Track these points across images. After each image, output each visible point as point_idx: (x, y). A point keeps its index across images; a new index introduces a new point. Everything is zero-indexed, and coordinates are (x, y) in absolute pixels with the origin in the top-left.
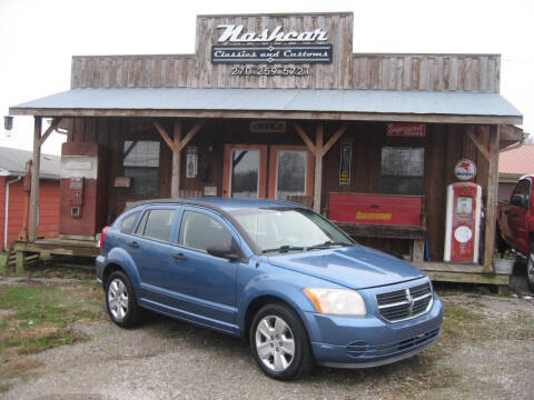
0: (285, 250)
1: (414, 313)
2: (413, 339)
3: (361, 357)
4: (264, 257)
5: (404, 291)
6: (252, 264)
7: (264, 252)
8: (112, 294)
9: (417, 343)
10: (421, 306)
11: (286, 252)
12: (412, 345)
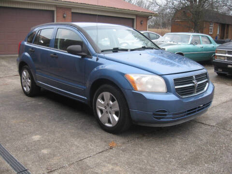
0: (116, 50)
1: (197, 92)
2: (196, 108)
3: (162, 120)
4: (102, 55)
5: (191, 77)
6: (94, 59)
7: (102, 51)
8: (24, 78)
9: (198, 110)
10: (201, 87)
11: (117, 52)
12: (195, 112)
